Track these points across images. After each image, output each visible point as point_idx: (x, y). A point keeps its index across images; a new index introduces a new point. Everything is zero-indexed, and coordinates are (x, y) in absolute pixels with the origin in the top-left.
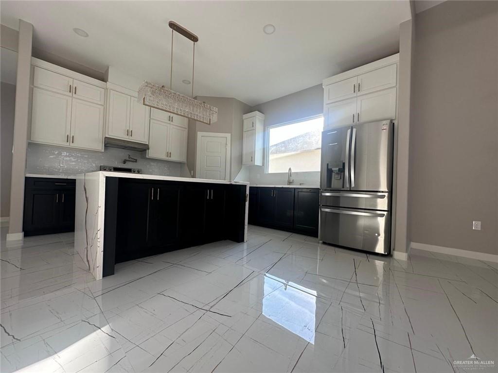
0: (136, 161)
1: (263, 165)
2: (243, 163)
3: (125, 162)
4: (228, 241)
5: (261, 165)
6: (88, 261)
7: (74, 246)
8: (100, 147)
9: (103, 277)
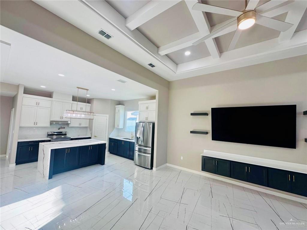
0: (64, 128)
1: (124, 128)
2: (115, 127)
3: (59, 129)
4: (99, 164)
5: (123, 128)
6: (43, 174)
7: (37, 169)
8: (48, 125)
9: (49, 179)
